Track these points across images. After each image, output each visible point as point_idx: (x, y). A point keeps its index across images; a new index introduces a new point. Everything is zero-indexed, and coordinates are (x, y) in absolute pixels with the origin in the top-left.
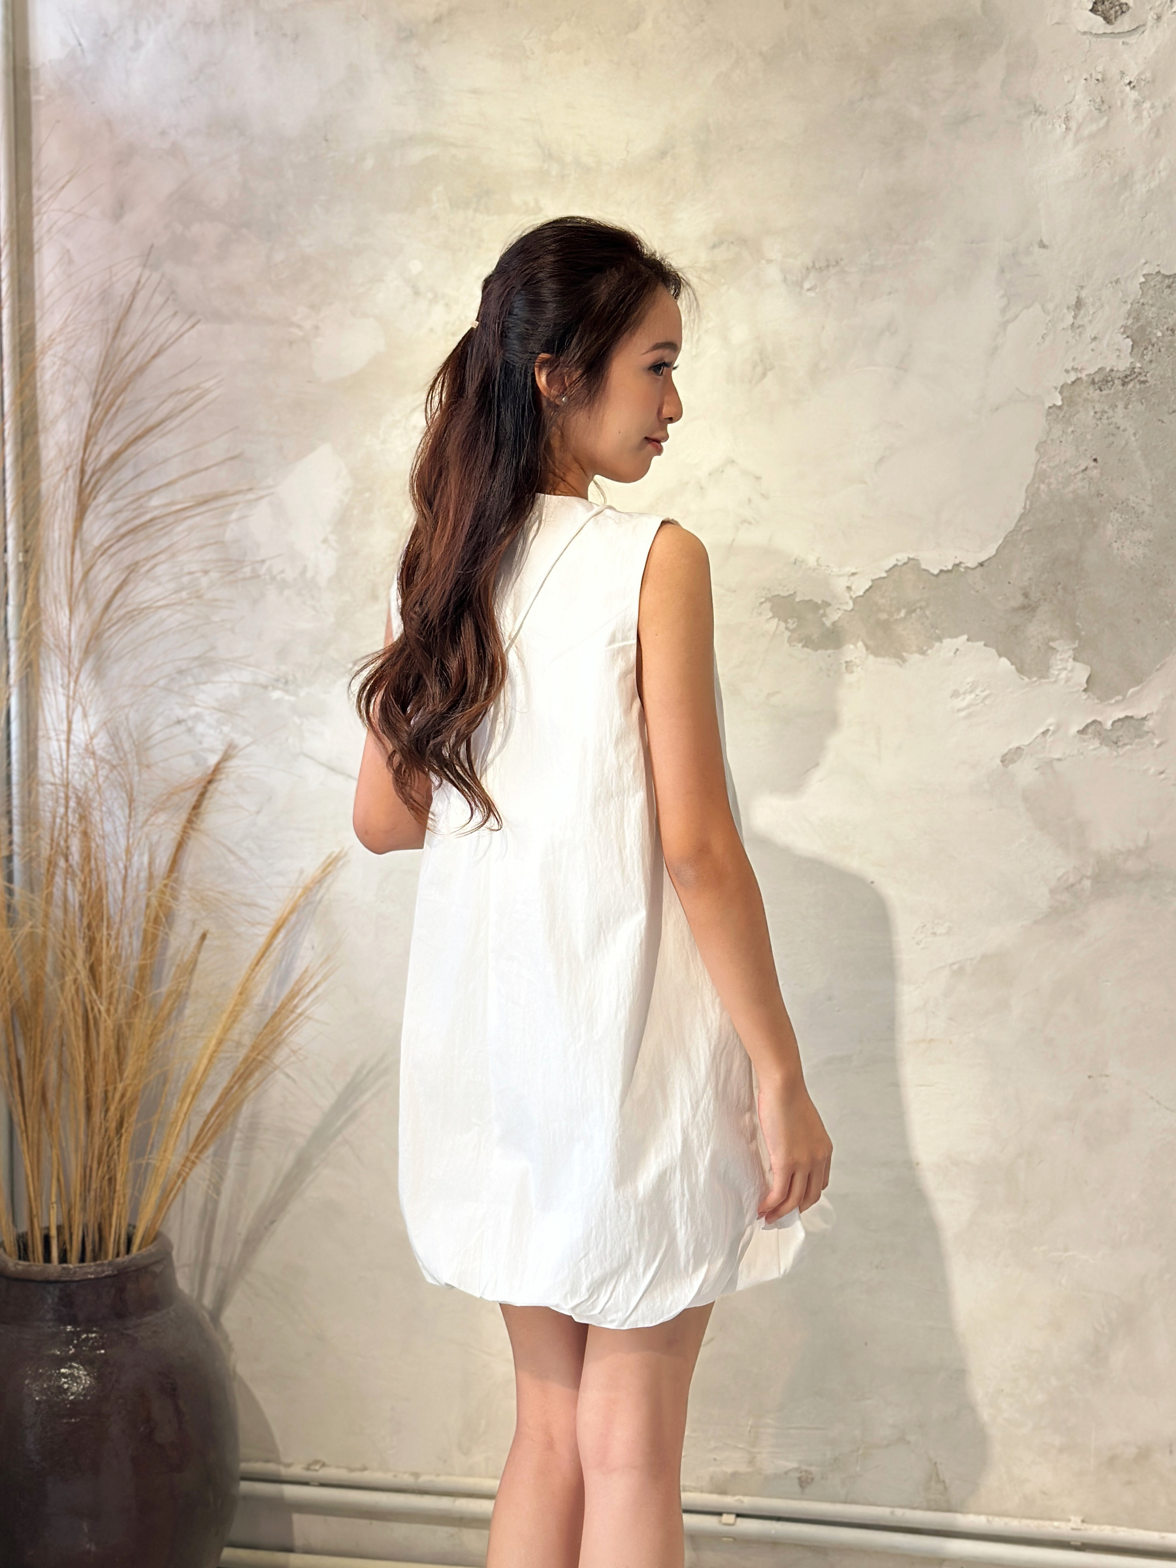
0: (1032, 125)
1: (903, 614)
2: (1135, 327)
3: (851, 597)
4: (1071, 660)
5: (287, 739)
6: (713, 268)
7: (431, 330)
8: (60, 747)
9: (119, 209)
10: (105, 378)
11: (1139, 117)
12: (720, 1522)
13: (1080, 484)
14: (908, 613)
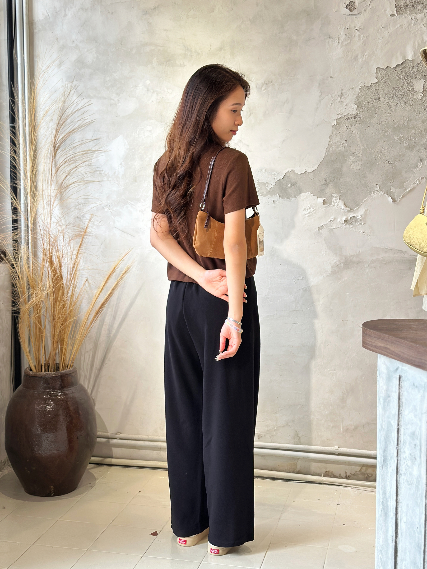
0: (328, 42)
2: (358, 102)
3: (275, 181)
4: (338, 199)
5: (110, 223)
7: (153, 101)
11: (359, 40)
13: (342, 148)
14: (291, 186)
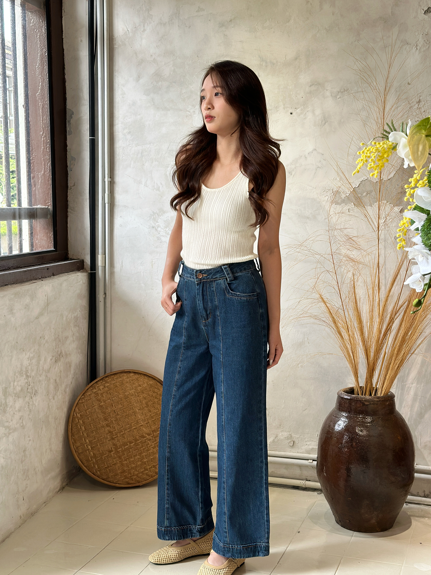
0: (406, 48)
1: (365, 195)
6: (310, 92)
9: (139, 78)
12: (308, 462)
14: (367, 194)
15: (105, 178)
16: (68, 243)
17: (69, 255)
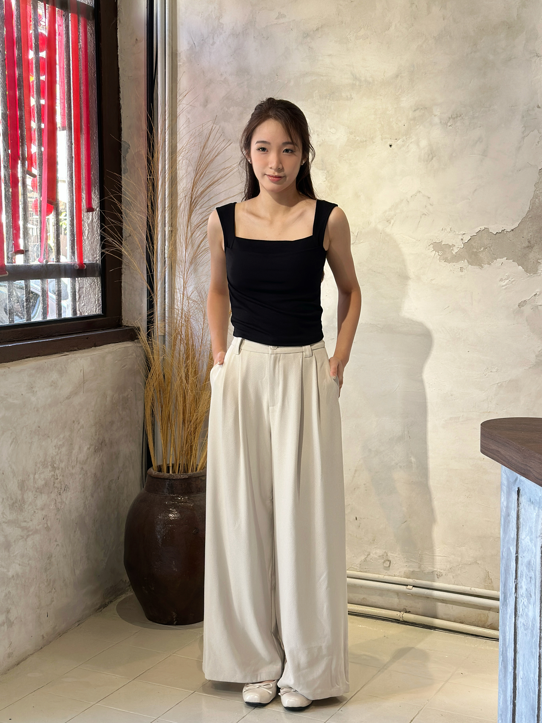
0: (535, 61)
1: (482, 249)
3: (463, 243)
6: (414, 119)
8: (180, 296)
9: (206, 102)
10: (200, 164)
12: (406, 588)
14: (484, 249)
15: (165, 227)
16: (122, 307)
17: (122, 321)
